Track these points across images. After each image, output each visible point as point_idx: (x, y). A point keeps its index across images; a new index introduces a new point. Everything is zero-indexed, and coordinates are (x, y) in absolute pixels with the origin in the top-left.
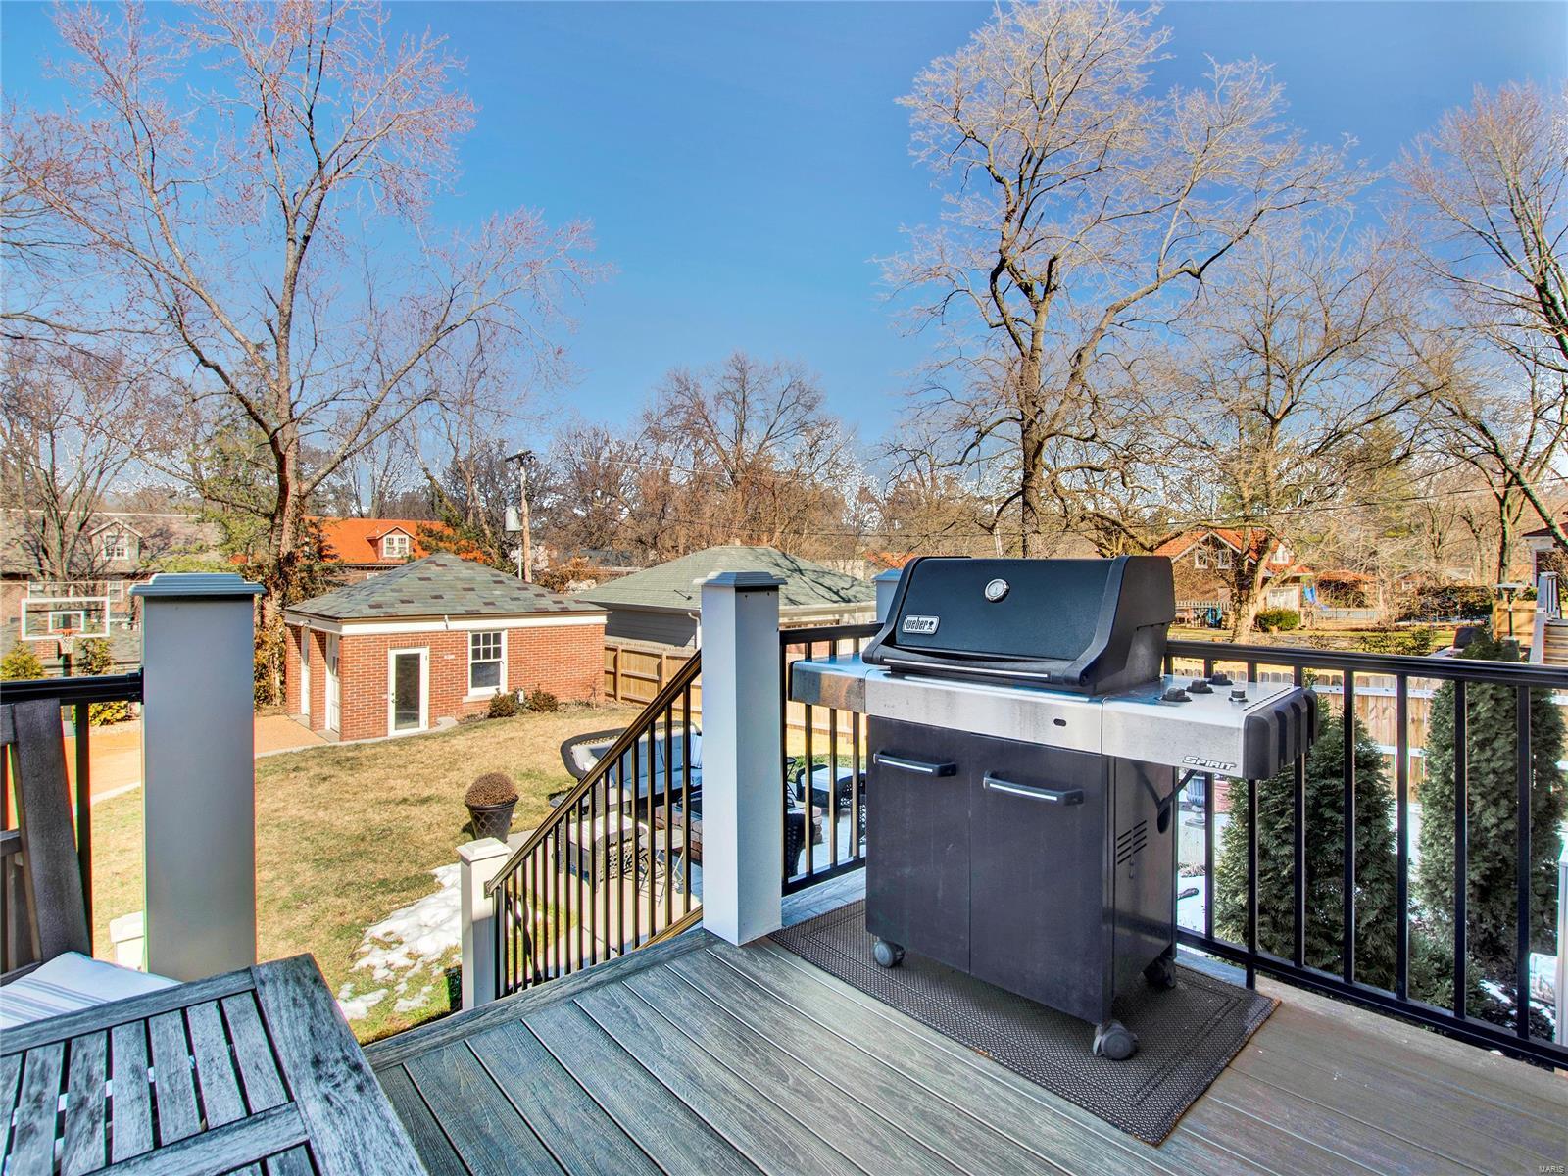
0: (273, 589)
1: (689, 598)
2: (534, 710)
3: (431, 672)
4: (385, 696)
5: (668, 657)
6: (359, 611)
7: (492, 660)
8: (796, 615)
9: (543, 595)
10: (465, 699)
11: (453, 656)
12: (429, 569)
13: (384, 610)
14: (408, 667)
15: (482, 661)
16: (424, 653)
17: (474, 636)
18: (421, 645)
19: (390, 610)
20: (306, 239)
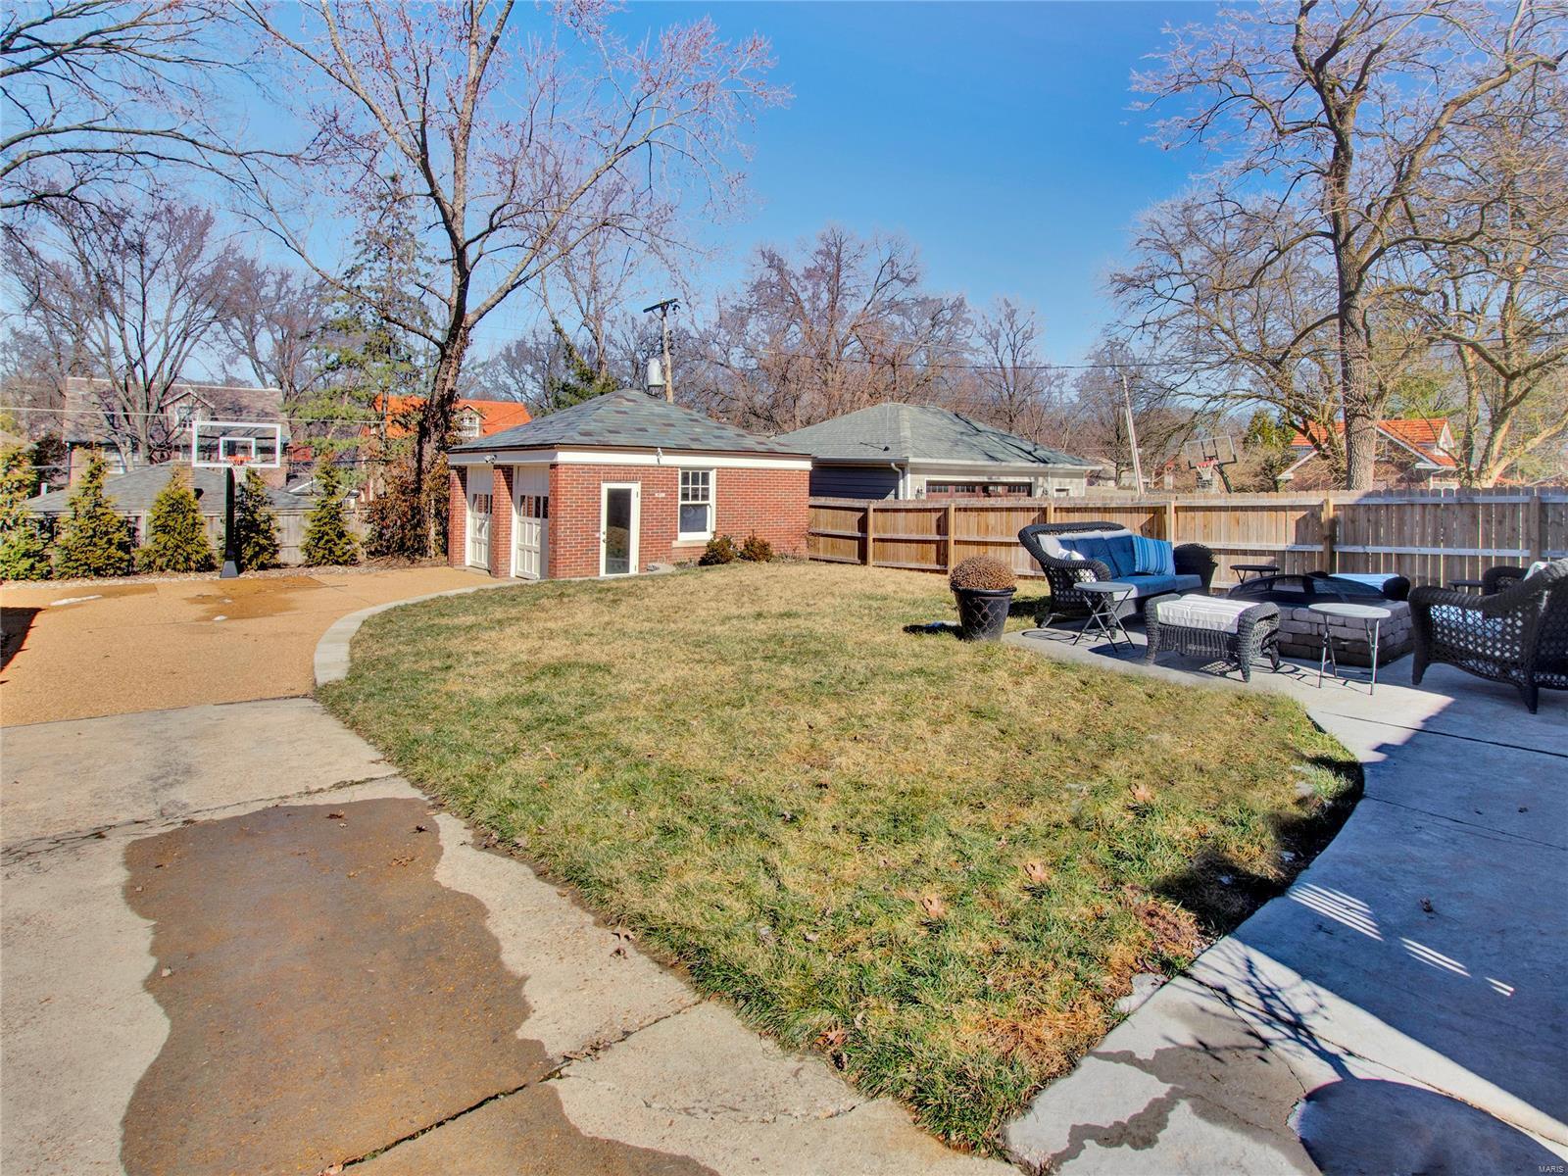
0: (433, 429)
1: (886, 449)
2: (749, 559)
3: (642, 512)
4: (597, 535)
5: (875, 510)
6: (571, 437)
7: (700, 502)
8: (995, 473)
9: (743, 436)
10: (675, 544)
11: (663, 495)
12: (620, 403)
13: (595, 438)
14: (619, 504)
15: (690, 502)
16: (635, 488)
17: (683, 474)
18: (633, 480)
19: (601, 438)
20: (495, 40)
